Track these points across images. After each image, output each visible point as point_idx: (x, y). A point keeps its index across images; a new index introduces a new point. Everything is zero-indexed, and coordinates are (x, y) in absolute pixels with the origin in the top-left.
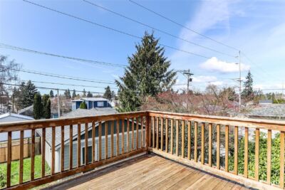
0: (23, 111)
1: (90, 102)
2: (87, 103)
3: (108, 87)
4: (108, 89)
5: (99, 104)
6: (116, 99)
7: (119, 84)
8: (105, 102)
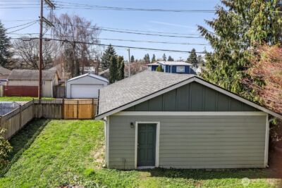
0: (103, 72)
1: (167, 66)
2: (164, 68)
3: (194, 50)
4: (193, 53)
5: (179, 69)
6: (204, 65)
7: (204, 31)
8: (187, 67)
